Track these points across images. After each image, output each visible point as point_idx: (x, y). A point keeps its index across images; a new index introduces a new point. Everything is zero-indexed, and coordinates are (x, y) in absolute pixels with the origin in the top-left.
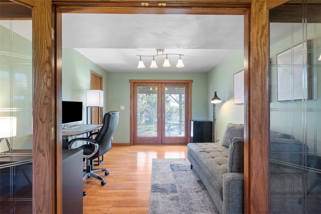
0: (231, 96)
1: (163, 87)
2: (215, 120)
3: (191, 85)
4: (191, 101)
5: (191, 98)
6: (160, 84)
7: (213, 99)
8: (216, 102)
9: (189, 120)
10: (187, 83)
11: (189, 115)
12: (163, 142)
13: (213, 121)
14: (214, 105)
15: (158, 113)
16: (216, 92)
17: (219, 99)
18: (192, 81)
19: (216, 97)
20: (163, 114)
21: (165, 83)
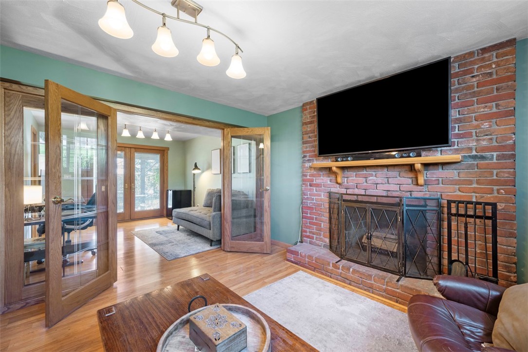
0: (209, 167)
1: (132, 152)
2: (194, 188)
3: (167, 153)
4: (167, 170)
5: (167, 166)
6: (128, 149)
7: (194, 169)
8: (196, 171)
9: (165, 190)
10: (162, 150)
11: (165, 185)
12: (132, 218)
13: (192, 190)
14: (194, 174)
15: (125, 183)
16: (196, 163)
17: (199, 169)
18: (168, 149)
19: (196, 167)
20: (133, 184)
21: (135, 148)
